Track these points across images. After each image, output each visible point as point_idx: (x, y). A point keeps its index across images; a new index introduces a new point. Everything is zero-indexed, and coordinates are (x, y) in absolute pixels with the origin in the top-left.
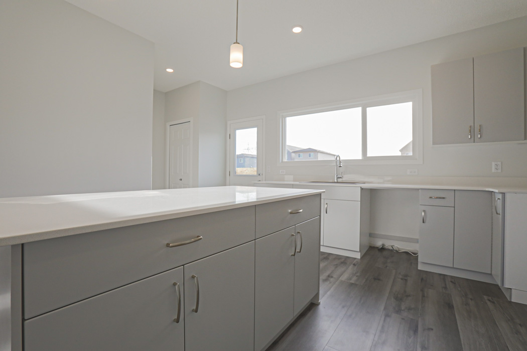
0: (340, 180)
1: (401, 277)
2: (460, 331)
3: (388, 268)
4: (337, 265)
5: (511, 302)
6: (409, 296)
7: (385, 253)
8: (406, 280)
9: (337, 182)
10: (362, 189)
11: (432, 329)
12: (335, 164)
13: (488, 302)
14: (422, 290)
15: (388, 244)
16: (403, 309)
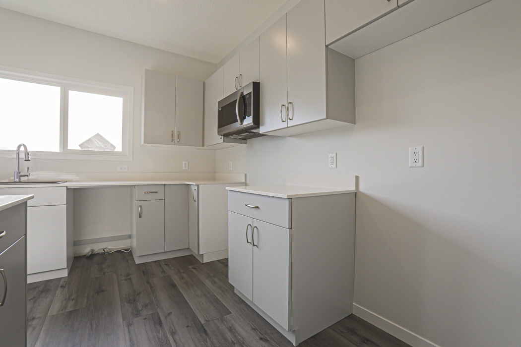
0: (23, 179)
1: (123, 278)
2: (188, 301)
3: (106, 274)
4: (34, 298)
5: (203, 264)
6: (140, 293)
7: (96, 259)
8: (130, 279)
9: (20, 182)
10: (68, 189)
11: (171, 313)
12: (15, 156)
13: (193, 269)
14: (148, 282)
15: (98, 248)
16: (140, 309)
